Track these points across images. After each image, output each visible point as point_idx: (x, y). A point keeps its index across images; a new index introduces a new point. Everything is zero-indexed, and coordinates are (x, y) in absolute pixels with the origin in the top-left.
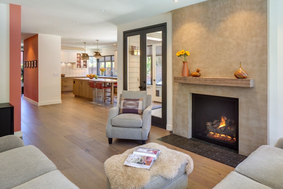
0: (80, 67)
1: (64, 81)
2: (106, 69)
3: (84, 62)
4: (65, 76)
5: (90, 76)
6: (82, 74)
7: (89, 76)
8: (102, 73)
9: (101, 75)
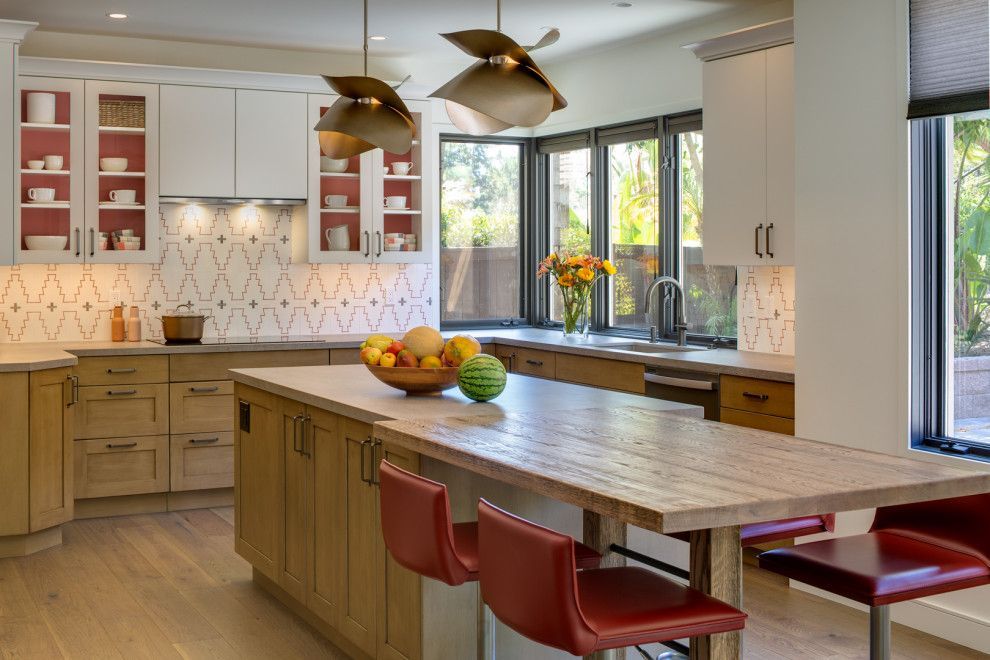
0: (355, 245)
1: (178, 391)
2: (610, 264)
3: (392, 188)
4: (210, 335)
5: (401, 362)
6: (374, 313)
7: (389, 361)
8: (568, 306)
9: (562, 319)
